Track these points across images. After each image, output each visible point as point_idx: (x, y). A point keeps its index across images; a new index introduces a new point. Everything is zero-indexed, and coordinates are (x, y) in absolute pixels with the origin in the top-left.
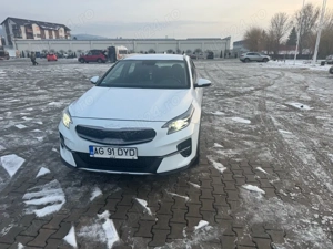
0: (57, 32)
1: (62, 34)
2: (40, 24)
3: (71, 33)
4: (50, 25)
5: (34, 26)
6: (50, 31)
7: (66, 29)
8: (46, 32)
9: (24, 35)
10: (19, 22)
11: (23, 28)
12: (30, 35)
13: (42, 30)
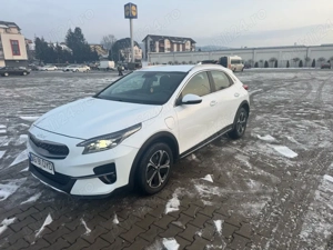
0: (184, 45)
1: (188, 47)
2: (171, 39)
3: (196, 45)
4: (179, 39)
5: (167, 41)
6: (178, 44)
7: (192, 42)
8: (175, 46)
9: (157, 49)
10: (155, 38)
11: (157, 43)
12: (162, 49)
13: (172, 44)
